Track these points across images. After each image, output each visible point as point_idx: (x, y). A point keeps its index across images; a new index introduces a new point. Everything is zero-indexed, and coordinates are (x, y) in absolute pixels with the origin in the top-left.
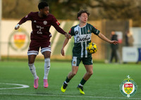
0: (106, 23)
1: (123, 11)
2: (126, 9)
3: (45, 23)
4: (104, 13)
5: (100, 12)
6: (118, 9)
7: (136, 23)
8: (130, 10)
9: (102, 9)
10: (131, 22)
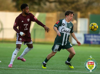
0: (60, 14)
1: (73, 5)
2: (75, 4)
3: (28, 20)
4: (59, 6)
5: (56, 6)
6: (70, 4)
7: (83, 15)
8: (78, 5)
9: (57, 4)
10: (79, 14)
